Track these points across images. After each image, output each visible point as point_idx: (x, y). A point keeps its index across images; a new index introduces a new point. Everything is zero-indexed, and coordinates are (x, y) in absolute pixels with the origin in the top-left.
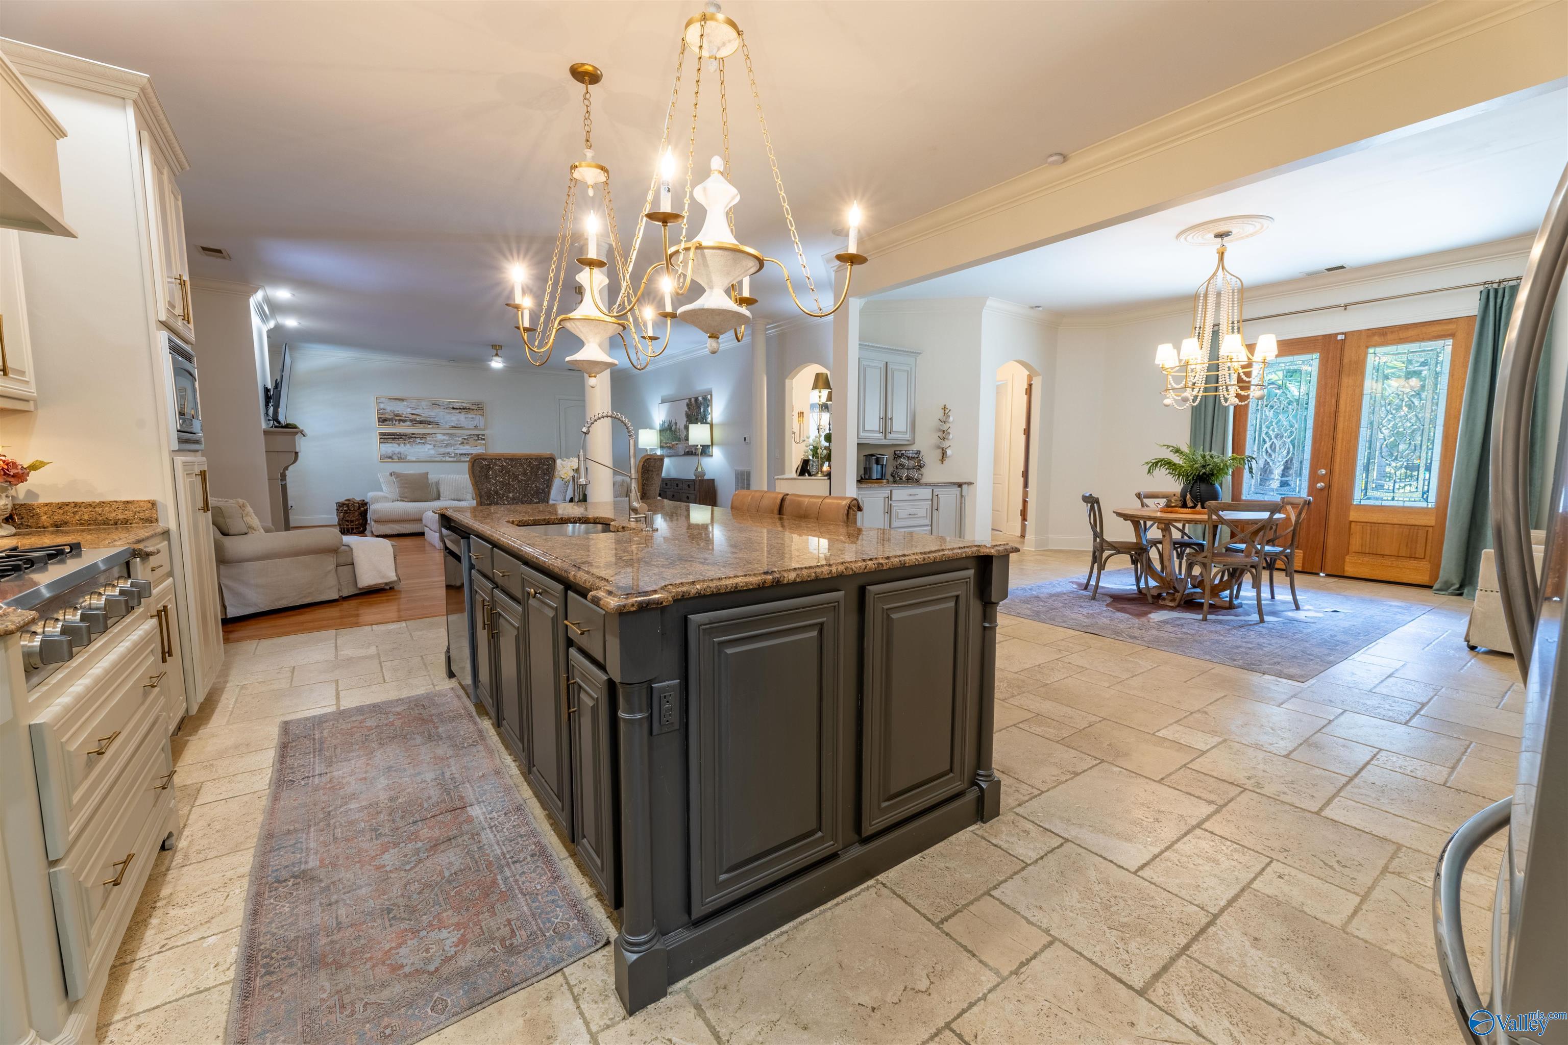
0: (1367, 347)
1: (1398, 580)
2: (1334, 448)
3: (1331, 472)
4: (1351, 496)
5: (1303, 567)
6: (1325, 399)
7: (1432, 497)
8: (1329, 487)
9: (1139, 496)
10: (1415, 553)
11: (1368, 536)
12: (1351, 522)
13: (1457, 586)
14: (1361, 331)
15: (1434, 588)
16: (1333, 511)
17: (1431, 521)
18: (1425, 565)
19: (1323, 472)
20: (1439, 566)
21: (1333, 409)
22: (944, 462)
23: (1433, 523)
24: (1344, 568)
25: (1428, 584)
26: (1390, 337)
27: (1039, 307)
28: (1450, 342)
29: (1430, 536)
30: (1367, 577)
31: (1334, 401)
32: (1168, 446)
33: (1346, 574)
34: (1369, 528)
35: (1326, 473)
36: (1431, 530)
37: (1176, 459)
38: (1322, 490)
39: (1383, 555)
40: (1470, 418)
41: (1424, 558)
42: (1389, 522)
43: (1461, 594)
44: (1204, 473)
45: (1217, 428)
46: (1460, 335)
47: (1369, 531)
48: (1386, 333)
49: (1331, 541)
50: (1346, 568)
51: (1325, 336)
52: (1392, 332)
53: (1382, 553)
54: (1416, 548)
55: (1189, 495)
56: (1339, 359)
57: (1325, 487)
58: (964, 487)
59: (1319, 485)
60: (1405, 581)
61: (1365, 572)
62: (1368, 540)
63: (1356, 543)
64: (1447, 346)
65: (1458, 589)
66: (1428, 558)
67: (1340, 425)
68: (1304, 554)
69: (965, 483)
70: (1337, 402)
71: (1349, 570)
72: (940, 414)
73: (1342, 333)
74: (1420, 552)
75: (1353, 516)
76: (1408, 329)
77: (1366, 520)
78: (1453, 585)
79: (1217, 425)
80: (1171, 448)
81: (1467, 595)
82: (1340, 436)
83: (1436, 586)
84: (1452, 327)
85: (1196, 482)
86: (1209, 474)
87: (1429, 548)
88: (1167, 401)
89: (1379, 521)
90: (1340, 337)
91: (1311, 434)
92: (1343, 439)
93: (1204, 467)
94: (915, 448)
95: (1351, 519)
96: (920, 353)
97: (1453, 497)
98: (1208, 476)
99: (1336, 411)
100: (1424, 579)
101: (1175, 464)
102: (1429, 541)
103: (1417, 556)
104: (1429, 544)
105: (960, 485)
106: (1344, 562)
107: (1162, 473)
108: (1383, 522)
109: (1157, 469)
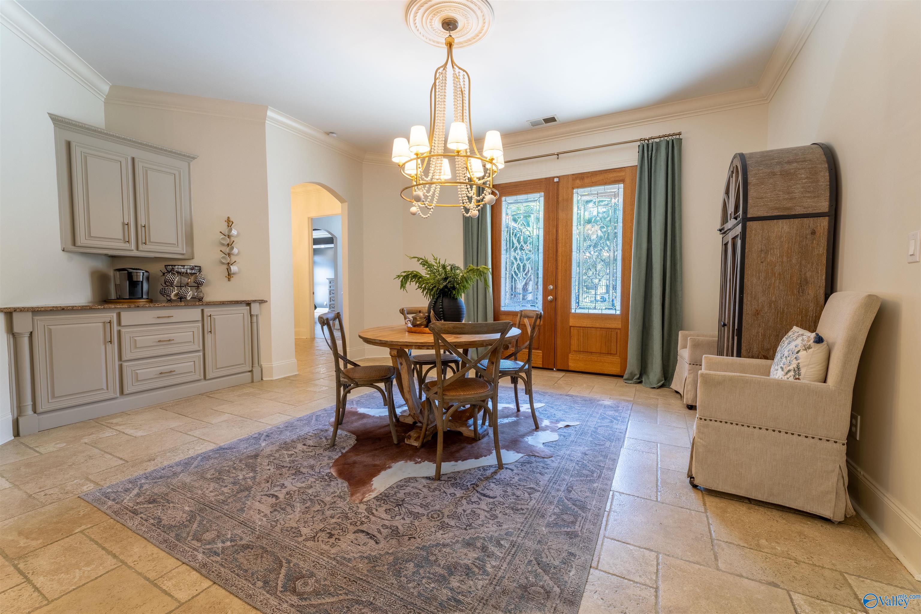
0: (573, 188)
1: (601, 372)
2: (557, 268)
3: (556, 287)
4: (570, 308)
5: (543, 364)
6: (549, 229)
7: (618, 307)
8: (555, 299)
9: (402, 312)
10: (611, 351)
11: (582, 338)
12: (571, 327)
13: (638, 376)
14: (568, 175)
15: (624, 377)
16: (559, 318)
17: (618, 325)
18: (616, 359)
19: (551, 287)
20: (626, 359)
21: (555, 237)
22: (232, 279)
23: (620, 326)
24: (568, 364)
25: (619, 374)
26: (586, 181)
27: (333, 133)
28: (622, 186)
29: (619, 335)
30: (583, 371)
31: (555, 230)
32: (419, 259)
33: (571, 369)
34: (582, 331)
35: (553, 288)
36: (619, 331)
37: (423, 272)
38: (551, 302)
39: (591, 353)
40: (638, 246)
41: (616, 354)
42: (594, 326)
43: (641, 382)
44: (446, 287)
45: (481, 252)
46: (628, 180)
47: (582, 334)
48: (584, 178)
49: (559, 342)
50: (570, 364)
51: (546, 179)
52: (587, 177)
53: (591, 351)
54: (611, 346)
55: (432, 311)
56: (556, 197)
57: (553, 299)
58: (254, 306)
59: (549, 298)
60: (606, 373)
61: (581, 367)
62: (582, 341)
63: (574, 343)
64: (620, 188)
65: (638, 379)
66: (618, 353)
67: (560, 250)
68: (543, 353)
69: (255, 301)
70: (557, 231)
71: (572, 365)
72: (224, 227)
73: (557, 177)
74: (613, 351)
75: (572, 322)
76: (597, 175)
77: (580, 325)
78: (635, 375)
79: (481, 249)
80: (421, 261)
81: (645, 383)
82: (560, 259)
83: (625, 376)
84: (622, 174)
85: (439, 297)
86: (451, 287)
87: (618, 345)
88: (413, 209)
89: (588, 326)
90: (556, 180)
91: (542, 257)
92: (562, 261)
93: (445, 279)
94: (192, 263)
95: (571, 325)
96: (194, 158)
97: (632, 306)
98: (449, 289)
99: (557, 239)
100: (616, 370)
101: (421, 277)
102: (619, 340)
103: (612, 352)
104: (618, 343)
105: (248, 304)
106: (568, 358)
107: (412, 286)
108: (590, 326)
109: (408, 283)
